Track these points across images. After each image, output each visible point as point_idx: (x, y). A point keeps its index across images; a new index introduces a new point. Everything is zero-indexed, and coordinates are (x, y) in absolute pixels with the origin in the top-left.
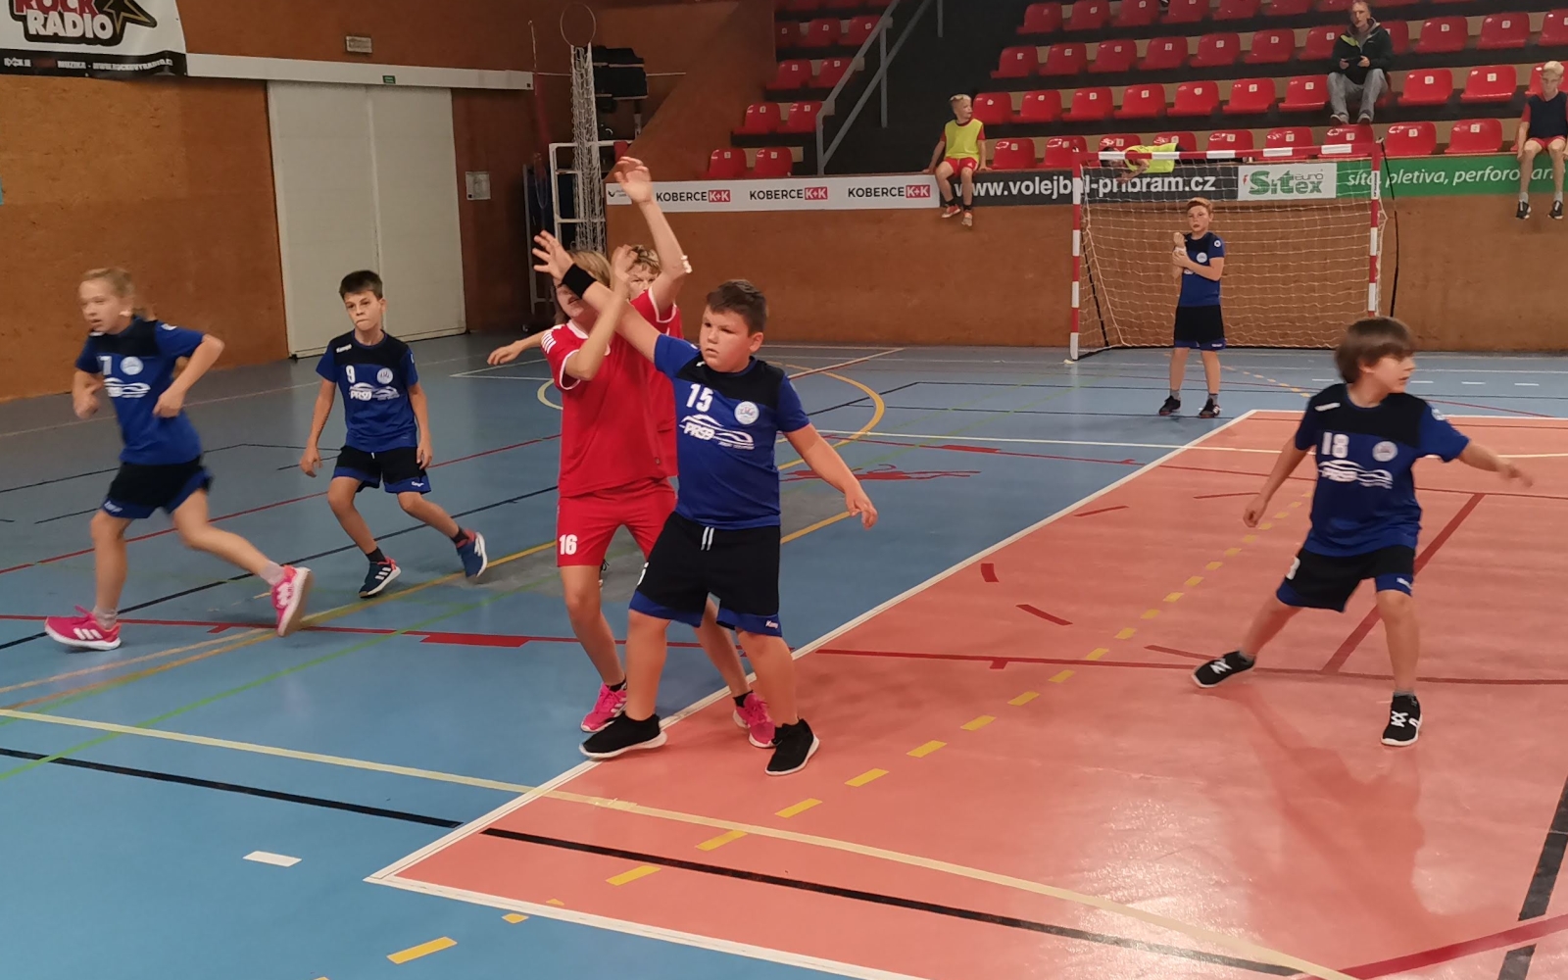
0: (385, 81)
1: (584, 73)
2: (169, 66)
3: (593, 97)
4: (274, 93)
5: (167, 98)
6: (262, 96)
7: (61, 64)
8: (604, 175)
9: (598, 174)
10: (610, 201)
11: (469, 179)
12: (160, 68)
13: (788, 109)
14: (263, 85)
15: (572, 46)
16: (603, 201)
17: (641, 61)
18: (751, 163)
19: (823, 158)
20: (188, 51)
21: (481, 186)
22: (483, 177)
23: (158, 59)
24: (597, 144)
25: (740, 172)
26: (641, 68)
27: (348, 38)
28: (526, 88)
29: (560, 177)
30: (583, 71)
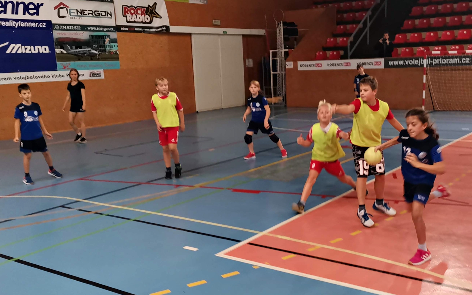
0: (224, 32)
1: (280, 30)
2: (165, 30)
3: (282, 37)
4: (193, 37)
5: (164, 39)
6: (190, 38)
7: (136, 29)
8: (285, 59)
9: (283, 59)
10: (287, 67)
11: (247, 60)
12: (163, 30)
13: (339, 40)
14: (190, 34)
15: (277, 22)
16: (285, 67)
17: (297, 26)
18: (328, 55)
19: (349, 54)
20: (170, 25)
21: (250, 63)
22: (251, 60)
23: (162, 27)
24: (283, 50)
25: (325, 58)
26: (296, 28)
27: (214, 21)
28: (263, 34)
29: (273, 60)
30: (280, 29)
